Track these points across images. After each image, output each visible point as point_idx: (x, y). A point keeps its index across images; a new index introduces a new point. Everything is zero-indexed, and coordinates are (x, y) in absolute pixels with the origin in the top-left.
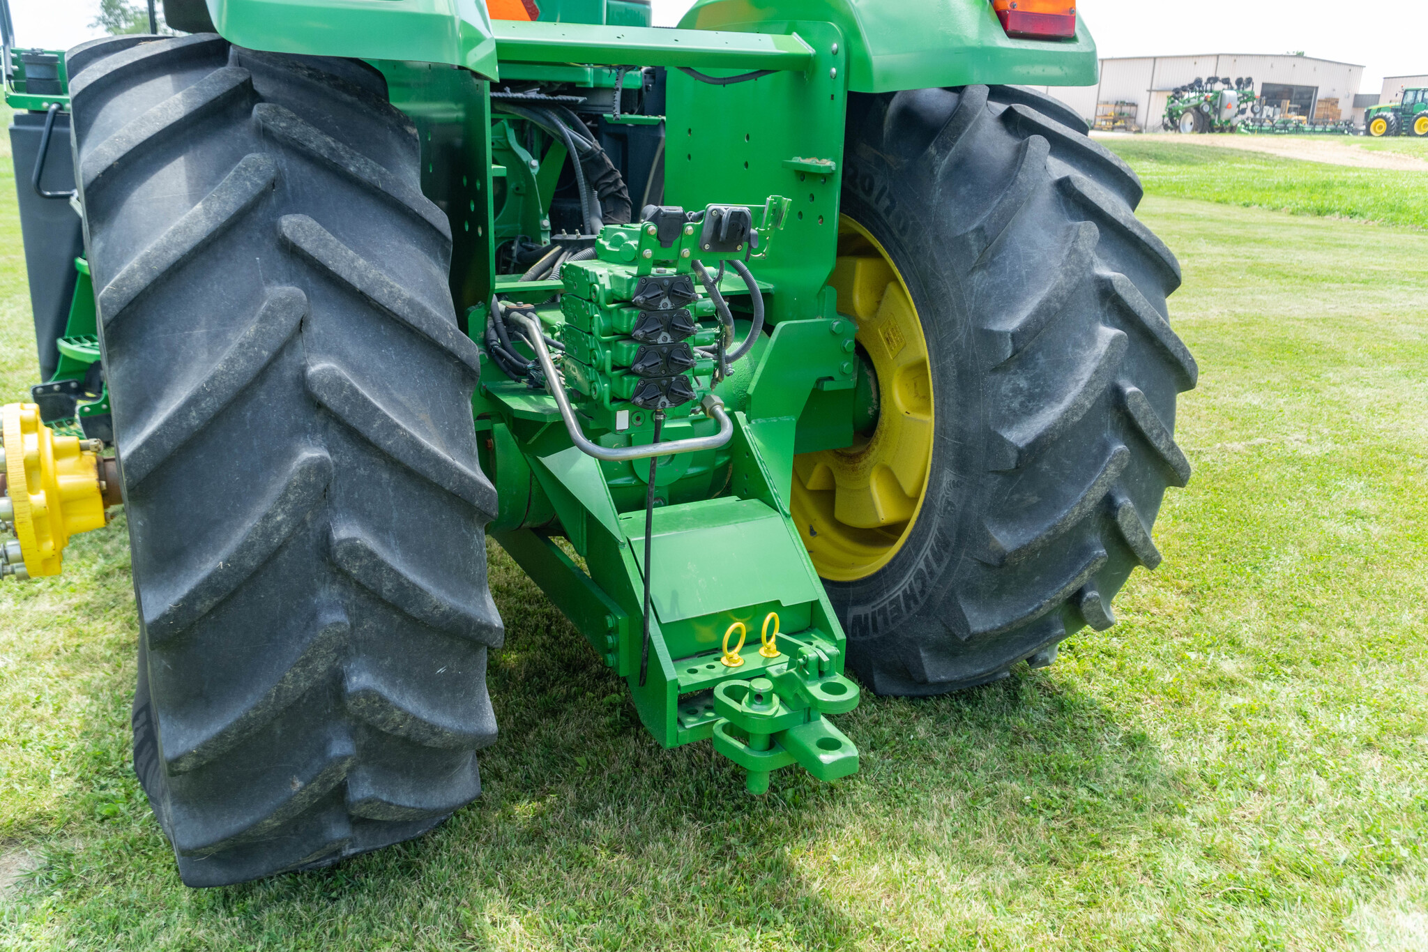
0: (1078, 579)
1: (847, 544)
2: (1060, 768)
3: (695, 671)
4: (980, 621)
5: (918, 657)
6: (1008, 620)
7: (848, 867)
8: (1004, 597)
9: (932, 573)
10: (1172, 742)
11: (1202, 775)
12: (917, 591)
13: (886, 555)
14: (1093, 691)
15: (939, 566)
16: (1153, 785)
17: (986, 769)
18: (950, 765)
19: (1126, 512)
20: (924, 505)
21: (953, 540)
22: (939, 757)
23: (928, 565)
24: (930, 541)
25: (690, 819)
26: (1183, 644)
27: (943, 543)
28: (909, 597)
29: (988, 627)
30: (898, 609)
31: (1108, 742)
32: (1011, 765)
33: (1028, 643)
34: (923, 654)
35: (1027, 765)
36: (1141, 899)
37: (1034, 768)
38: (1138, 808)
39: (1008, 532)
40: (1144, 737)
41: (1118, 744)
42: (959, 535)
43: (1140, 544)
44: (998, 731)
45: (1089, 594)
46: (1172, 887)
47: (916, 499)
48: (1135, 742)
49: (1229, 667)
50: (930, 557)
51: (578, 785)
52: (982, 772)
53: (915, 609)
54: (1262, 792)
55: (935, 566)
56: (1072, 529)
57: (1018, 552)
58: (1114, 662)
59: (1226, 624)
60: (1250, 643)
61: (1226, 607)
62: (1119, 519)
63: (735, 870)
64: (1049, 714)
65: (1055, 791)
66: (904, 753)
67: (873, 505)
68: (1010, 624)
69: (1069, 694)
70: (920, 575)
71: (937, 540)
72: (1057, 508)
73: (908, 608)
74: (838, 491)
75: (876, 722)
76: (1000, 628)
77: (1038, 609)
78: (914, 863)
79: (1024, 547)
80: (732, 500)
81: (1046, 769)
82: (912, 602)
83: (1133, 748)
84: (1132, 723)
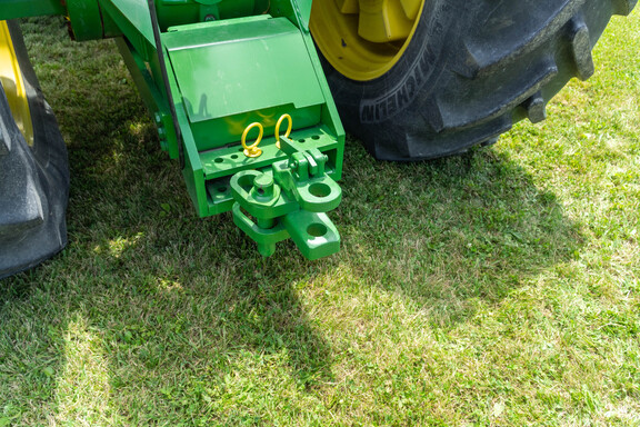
0: (531, 90)
1: (366, 53)
2: (495, 220)
3: (220, 161)
4: (451, 118)
5: (404, 139)
6: (473, 119)
7: (335, 299)
8: (472, 101)
9: (419, 80)
10: (572, 200)
11: (592, 228)
12: (407, 93)
13: (391, 63)
14: (520, 159)
15: (425, 75)
16: (558, 235)
17: (444, 219)
18: (419, 215)
19: (581, 36)
20: (419, 25)
21: (438, 56)
22: (412, 209)
23: (417, 74)
24: (421, 55)
25: (231, 255)
26: (583, 127)
27: (430, 58)
28: (402, 96)
29: (457, 124)
30: (393, 104)
31: (527, 199)
32: (460, 216)
33: (484, 133)
34: (408, 138)
35: (471, 217)
36: (543, 328)
37: (477, 220)
38: (545, 253)
39: (483, 50)
40: (553, 197)
41: (535, 200)
42: (443, 51)
43: (584, 62)
44: (454, 190)
45: (536, 100)
46: (566, 321)
47: (413, 21)
48: (546, 199)
49: (613, 144)
50: (419, 68)
51: (159, 226)
52: (440, 221)
53: (405, 105)
54: (631, 241)
55: (422, 75)
56: (537, 49)
57: (489, 67)
58: (536, 139)
59: (611, 113)
60: (627, 128)
61: (612, 102)
62: (574, 42)
63: (253, 302)
64: (490, 177)
65: (488, 236)
66: (388, 205)
67: (384, 25)
68: (474, 122)
69: (505, 163)
70: (410, 82)
71: (426, 55)
72: (527, 31)
73: (400, 103)
74: (361, 15)
75: (373, 180)
76: (465, 125)
77: (496, 111)
78: (384, 296)
79: (494, 63)
80: (265, 17)
81: (484, 220)
82: (403, 102)
83: (545, 204)
84: (545, 185)
